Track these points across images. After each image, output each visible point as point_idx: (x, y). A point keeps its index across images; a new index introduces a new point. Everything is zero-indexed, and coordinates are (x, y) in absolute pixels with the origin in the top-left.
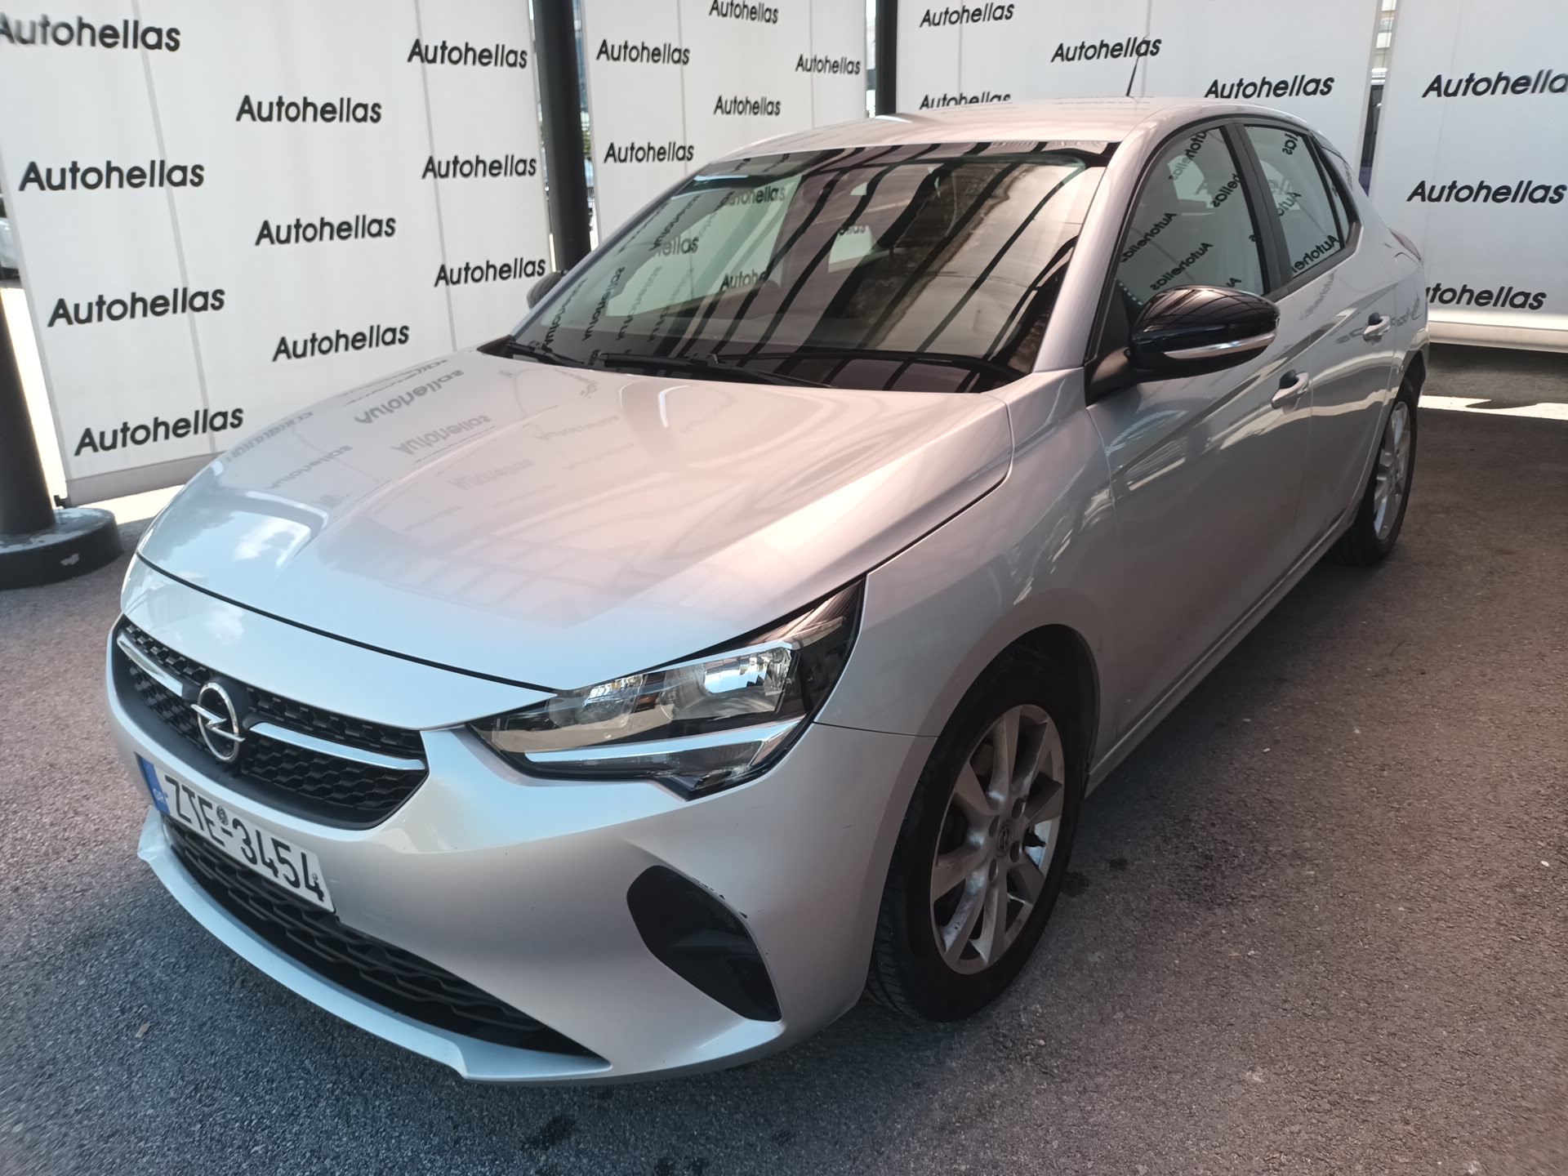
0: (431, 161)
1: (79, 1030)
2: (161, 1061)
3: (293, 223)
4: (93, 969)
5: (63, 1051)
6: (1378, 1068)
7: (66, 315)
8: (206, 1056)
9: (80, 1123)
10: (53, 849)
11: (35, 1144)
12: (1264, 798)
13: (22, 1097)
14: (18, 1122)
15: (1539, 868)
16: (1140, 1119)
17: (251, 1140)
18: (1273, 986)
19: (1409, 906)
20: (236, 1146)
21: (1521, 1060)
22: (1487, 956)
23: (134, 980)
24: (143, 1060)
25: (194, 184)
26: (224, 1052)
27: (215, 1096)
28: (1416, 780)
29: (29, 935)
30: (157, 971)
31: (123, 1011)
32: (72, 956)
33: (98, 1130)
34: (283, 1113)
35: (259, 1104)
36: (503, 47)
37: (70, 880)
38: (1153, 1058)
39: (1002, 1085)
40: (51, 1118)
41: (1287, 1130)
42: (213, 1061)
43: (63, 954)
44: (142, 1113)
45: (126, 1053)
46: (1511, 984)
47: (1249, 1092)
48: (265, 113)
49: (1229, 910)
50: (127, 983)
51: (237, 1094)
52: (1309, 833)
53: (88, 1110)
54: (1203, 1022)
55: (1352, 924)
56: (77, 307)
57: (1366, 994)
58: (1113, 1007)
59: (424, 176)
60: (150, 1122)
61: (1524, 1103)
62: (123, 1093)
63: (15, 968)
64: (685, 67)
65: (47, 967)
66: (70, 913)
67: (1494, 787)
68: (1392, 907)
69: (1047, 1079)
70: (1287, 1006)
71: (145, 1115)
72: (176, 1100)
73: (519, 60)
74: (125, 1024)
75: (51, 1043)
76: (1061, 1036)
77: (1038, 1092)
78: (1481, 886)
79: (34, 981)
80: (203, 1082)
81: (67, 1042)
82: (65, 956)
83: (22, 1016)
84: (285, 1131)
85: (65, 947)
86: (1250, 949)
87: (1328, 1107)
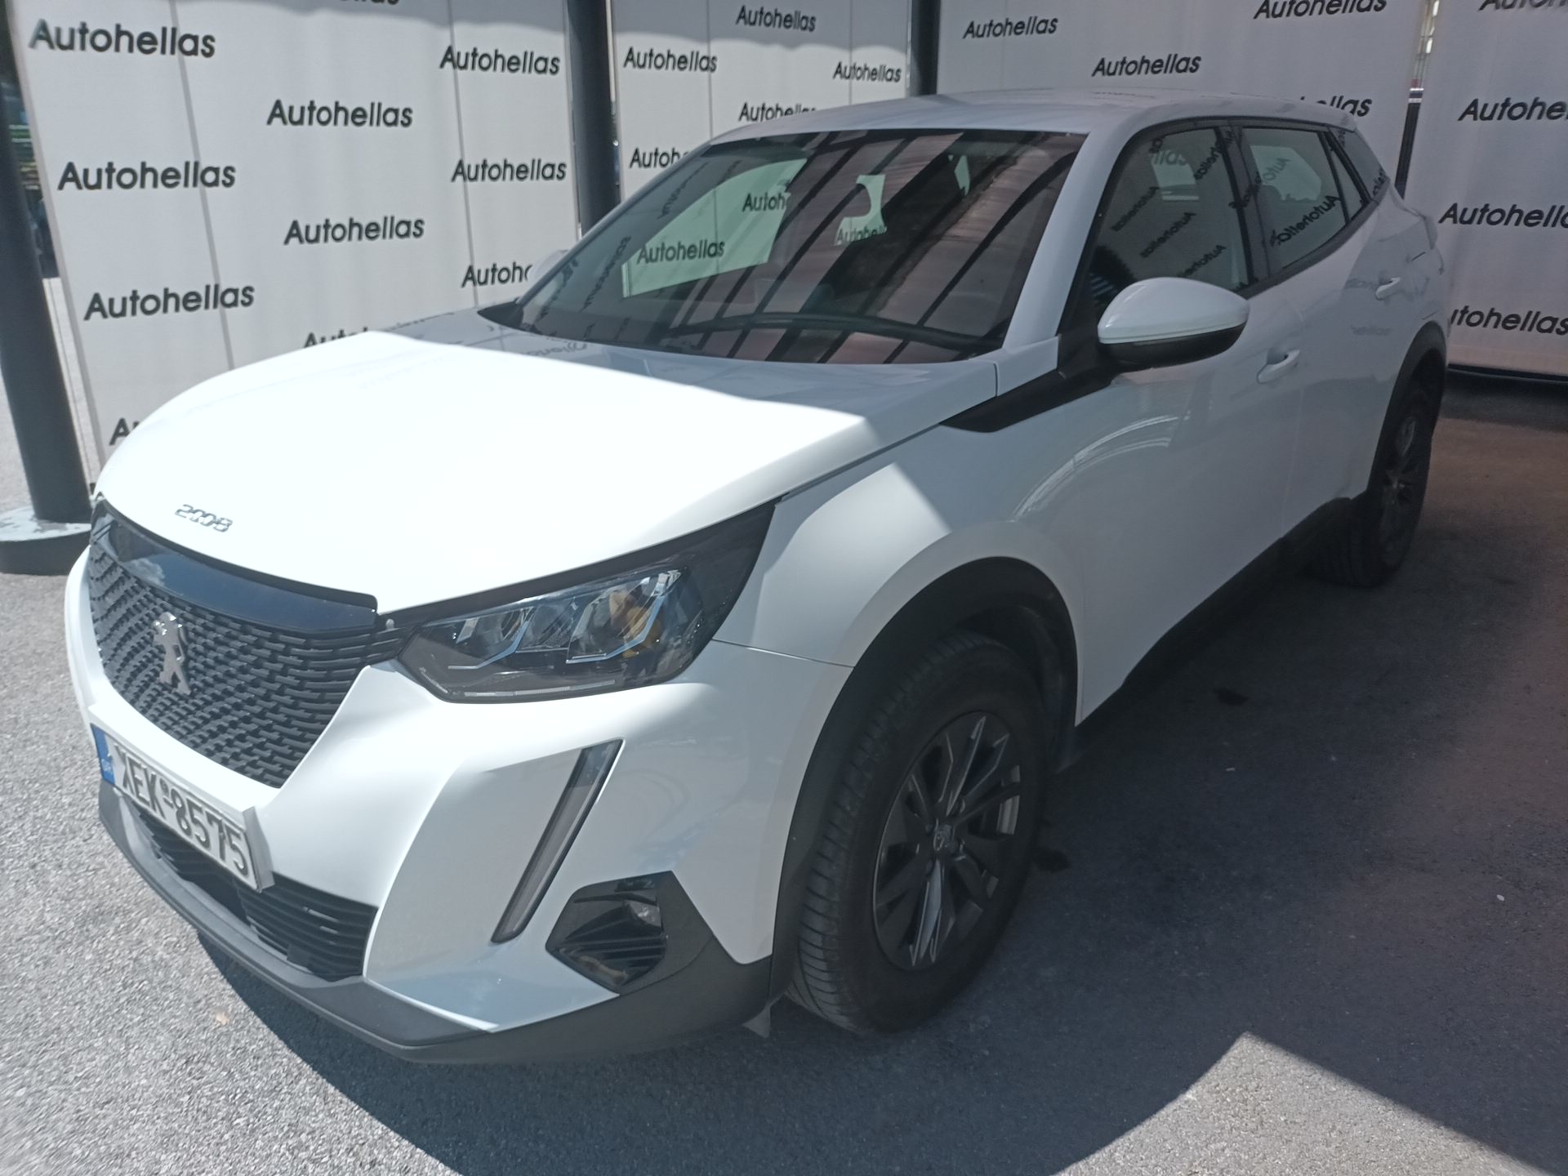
0: (461, 164)
1: (82, 1002)
2: (157, 1034)
3: (322, 223)
4: (101, 946)
5: (68, 1021)
7: (101, 309)
8: (198, 1033)
9: (78, 1090)
10: (70, 829)
11: (35, 1107)
13: (27, 1063)
17: (234, 1113)
20: (220, 1118)
23: (137, 957)
24: (141, 1033)
25: (226, 185)
26: (215, 1029)
27: (205, 1069)
29: (43, 910)
30: (159, 949)
31: (125, 986)
32: (82, 932)
33: (94, 1097)
34: (266, 1089)
35: (245, 1079)
36: (532, 54)
37: (84, 858)
42: (204, 1037)
43: (73, 929)
44: (137, 1083)
45: (125, 1025)
46: (1450, 1014)
48: (296, 117)
49: (1184, 931)
50: (129, 959)
51: (223, 1070)
52: (1272, 859)
53: (85, 1078)
55: (1302, 950)
56: (112, 301)
58: (1060, 1021)
59: (453, 179)
62: (119, 1064)
63: (28, 941)
64: (713, 75)
65: (58, 942)
66: (83, 890)
68: (1344, 934)
69: (987, 1088)
71: (138, 1085)
72: (168, 1072)
74: (125, 998)
75: (56, 1013)
76: (1005, 1048)
78: (1435, 917)
79: (45, 954)
80: (194, 1056)
81: (70, 1013)
82: (75, 932)
83: (32, 986)
84: (265, 1106)
85: (76, 923)
86: (1199, 970)
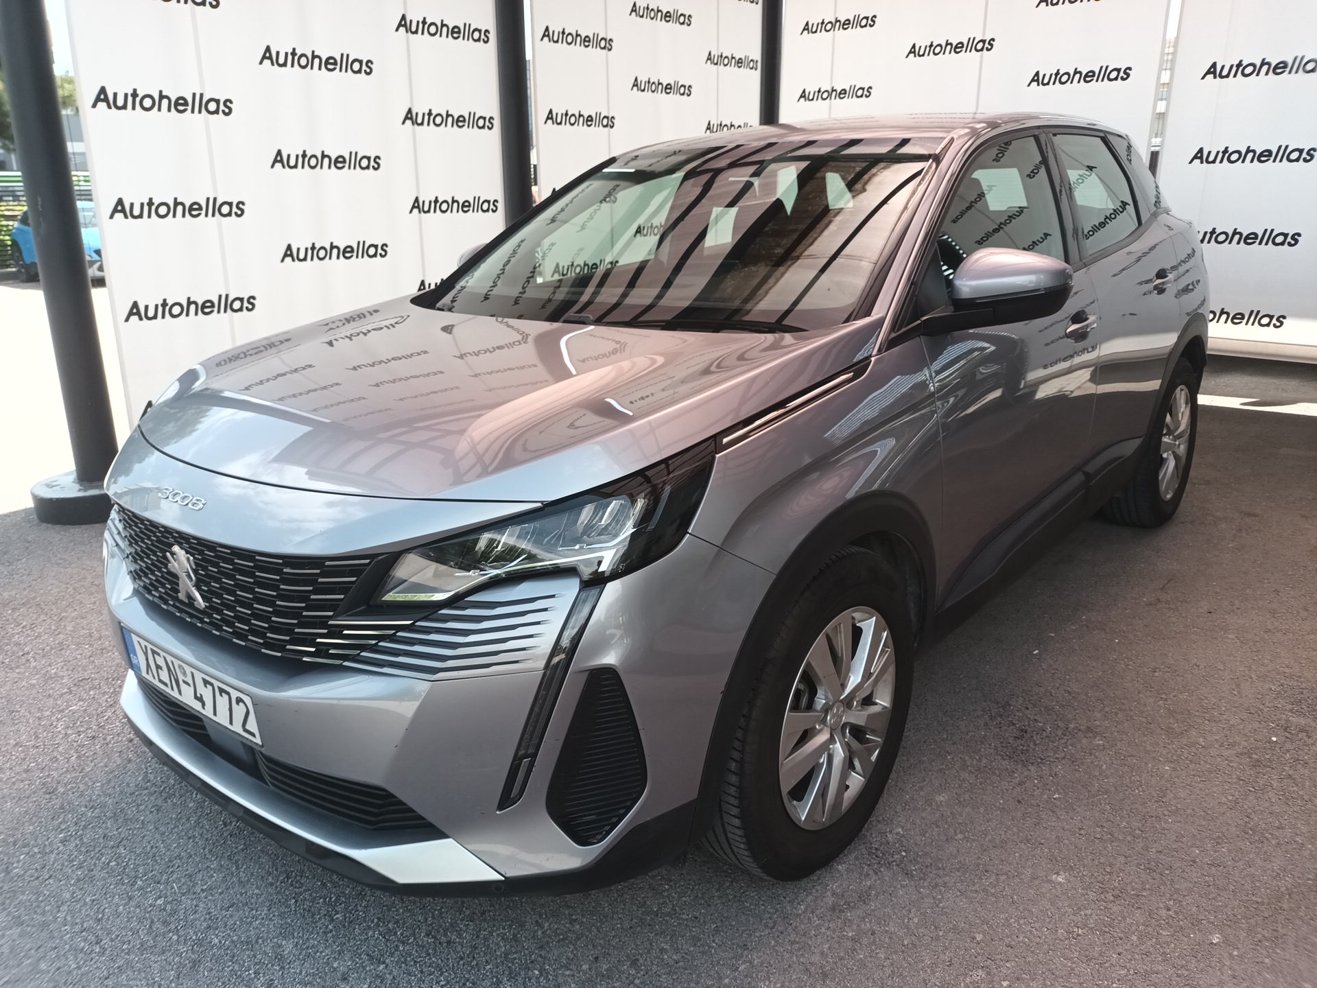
0: (417, 200)
3: (310, 246)
6: (1149, 874)
7: (138, 313)
9: (206, 898)
12: (1065, 691)
14: (160, 897)
15: (1270, 742)
16: (977, 905)
18: (1072, 819)
19: (1173, 766)
21: (1252, 870)
22: (1228, 801)
25: (238, 215)
28: (1179, 679)
36: (474, 114)
38: (984, 865)
39: (875, 880)
40: (183, 894)
41: (1082, 913)
46: (1247, 819)
47: (1054, 887)
48: (292, 163)
49: (1040, 767)
52: (1098, 715)
54: (1021, 842)
55: (1130, 778)
56: (147, 307)
57: (1140, 825)
58: (955, 832)
59: (411, 212)
60: (258, 899)
61: (1254, 898)
64: (612, 130)
67: (1238, 686)
68: (1160, 766)
69: (908, 878)
70: (1082, 832)
73: (487, 123)
75: (175, 845)
76: (917, 850)
77: (903, 886)
78: (1226, 753)
86: (1055, 794)
87: (1112, 898)
